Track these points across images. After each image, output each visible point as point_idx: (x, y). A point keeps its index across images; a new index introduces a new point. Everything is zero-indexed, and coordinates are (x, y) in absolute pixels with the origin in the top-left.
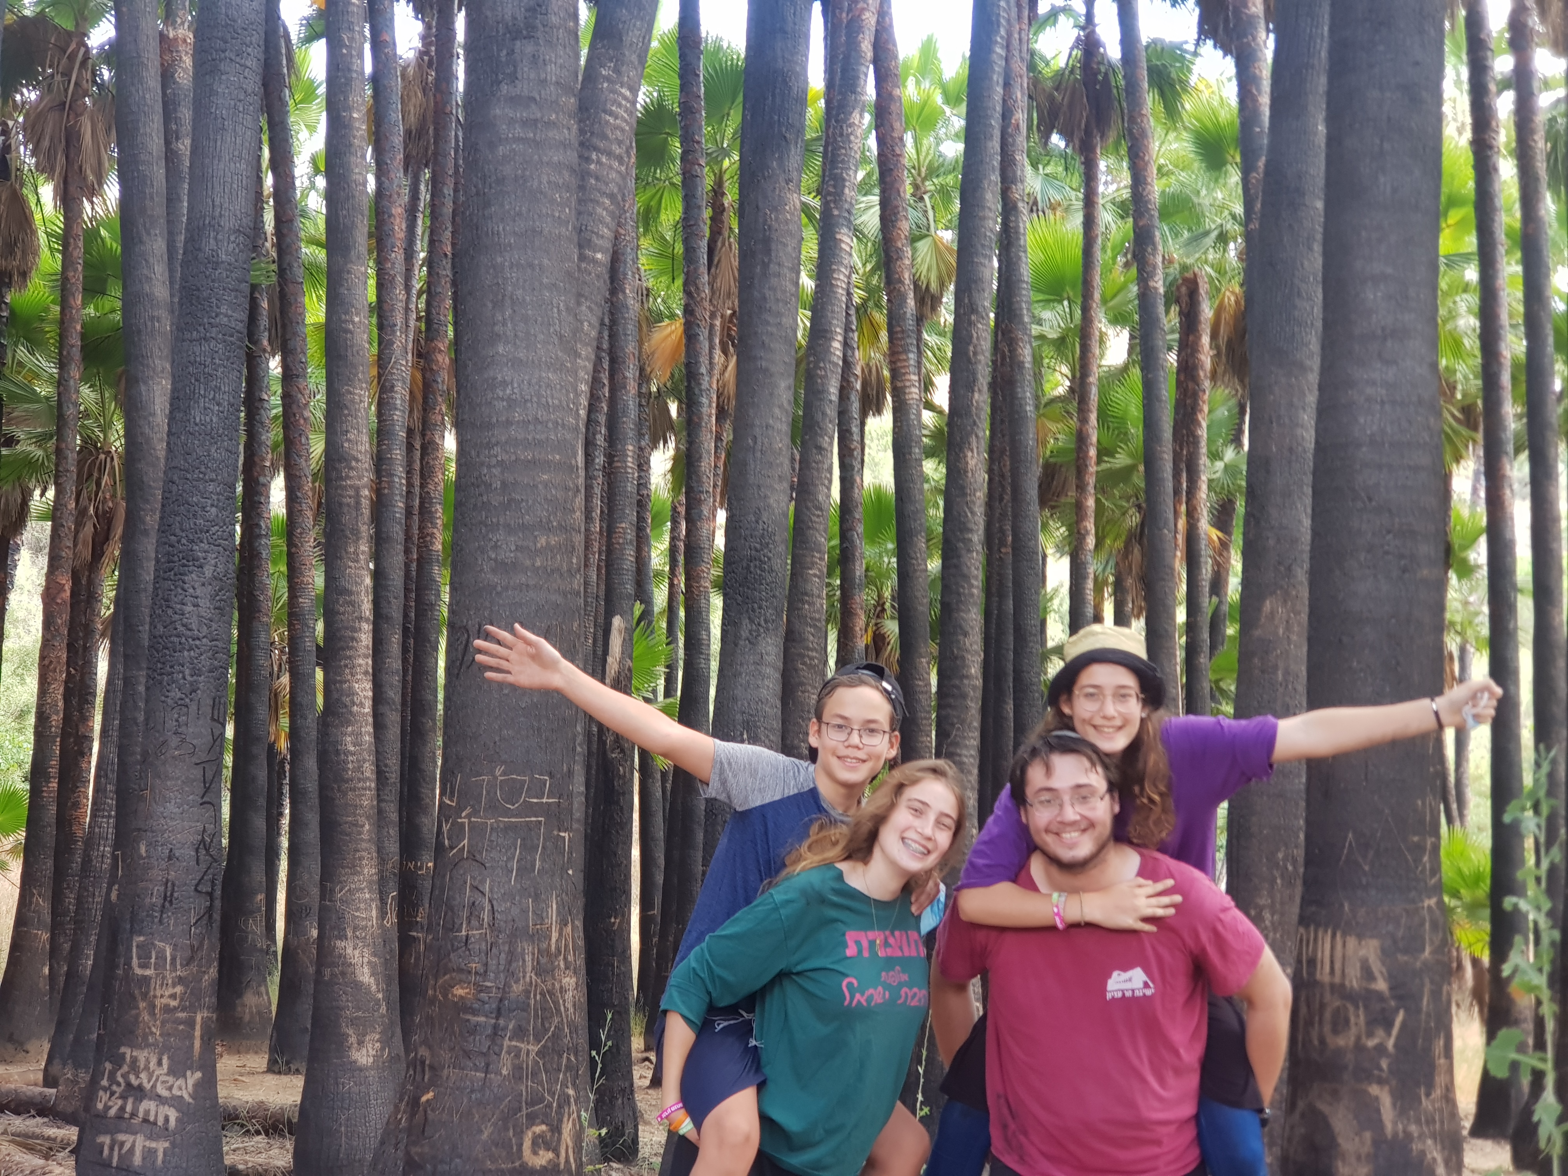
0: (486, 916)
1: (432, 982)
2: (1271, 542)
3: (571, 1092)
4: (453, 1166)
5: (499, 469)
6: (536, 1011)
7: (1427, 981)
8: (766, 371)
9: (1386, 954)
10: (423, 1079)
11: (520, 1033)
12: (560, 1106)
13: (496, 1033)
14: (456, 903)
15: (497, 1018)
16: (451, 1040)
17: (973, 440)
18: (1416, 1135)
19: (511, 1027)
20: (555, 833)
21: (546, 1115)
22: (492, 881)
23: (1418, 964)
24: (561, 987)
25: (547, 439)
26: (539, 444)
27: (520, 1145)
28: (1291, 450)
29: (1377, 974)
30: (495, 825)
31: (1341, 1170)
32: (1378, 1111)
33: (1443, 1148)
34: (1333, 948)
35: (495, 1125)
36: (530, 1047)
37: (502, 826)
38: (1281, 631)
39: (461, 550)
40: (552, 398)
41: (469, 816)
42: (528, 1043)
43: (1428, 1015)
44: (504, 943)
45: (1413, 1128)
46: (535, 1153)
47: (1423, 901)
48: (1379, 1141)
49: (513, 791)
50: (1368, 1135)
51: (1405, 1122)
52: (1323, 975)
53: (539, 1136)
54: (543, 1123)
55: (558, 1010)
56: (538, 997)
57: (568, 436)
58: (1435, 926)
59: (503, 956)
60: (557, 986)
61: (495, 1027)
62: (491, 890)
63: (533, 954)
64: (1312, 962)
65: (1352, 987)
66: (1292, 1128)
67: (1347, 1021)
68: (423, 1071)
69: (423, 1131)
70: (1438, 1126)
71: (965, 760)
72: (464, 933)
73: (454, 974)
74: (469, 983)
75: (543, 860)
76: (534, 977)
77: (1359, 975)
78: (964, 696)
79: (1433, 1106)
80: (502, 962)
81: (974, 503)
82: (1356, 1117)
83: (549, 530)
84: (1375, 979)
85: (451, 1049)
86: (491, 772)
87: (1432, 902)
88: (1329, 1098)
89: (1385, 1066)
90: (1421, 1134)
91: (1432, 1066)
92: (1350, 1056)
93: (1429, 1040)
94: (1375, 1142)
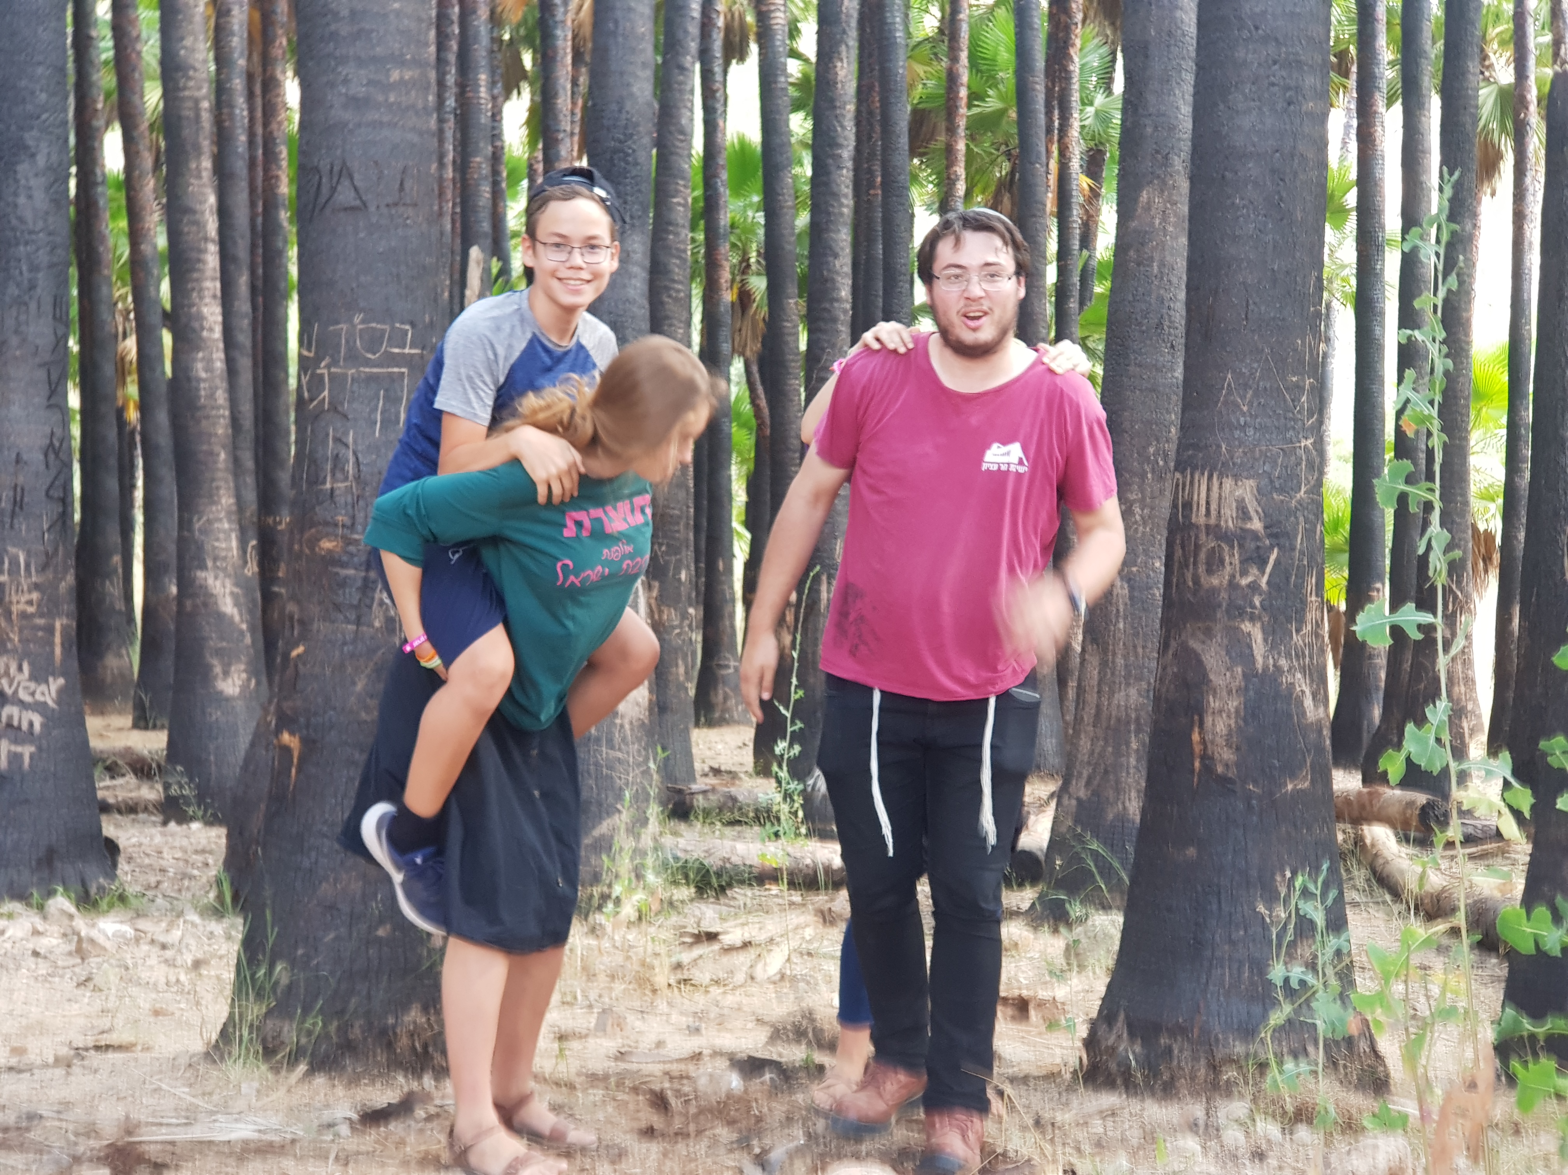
0: (350, 468)
1: (297, 537)
2: (1149, 130)
4: (326, 717)
7: (1301, 519)
9: (1261, 492)
10: (293, 633)
13: (366, 585)
14: (319, 455)
15: (367, 570)
16: (319, 594)
17: (843, 49)
18: (1285, 669)
22: (355, 433)
23: (1294, 503)
28: (1170, 34)
29: (1253, 514)
30: (356, 376)
31: (1212, 704)
32: (1250, 647)
33: (1312, 681)
34: (1209, 490)
35: (368, 676)
37: (363, 376)
38: (1157, 221)
39: (312, 88)
41: (328, 367)
43: (1302, 553)
45: (1283, 662)
47: (1300, 442)
48: (1250, 674)
49: (374, 341)
50: (1239, 670)
51: (1276, 656)
52: (1199, 518)
58: (1311, 466)
61: (366, 579)
62: (355, 442)
64: (1188, 505)
65: (1227, 527)
66: (1164, 668)
67: (1222, 561)
68: (292, 627)
69: (295, 686)
70: (1307, 659)
72: (328, 486)
73: (320, 527)
74: (337, 536)
77: (1234, 515)
78: (835, 320)
79: (1303, 641)
82: (1228, 653)
83: (401, 63)
84: (1250, 519)
85: (320, 603)
86: (350, 321)
87: (1309, 442)
88: (1201, 636)
89: (1257, 603)
90: (1290, 668)
91: (1304, 602)
92: (1224, 595)
93: (1301, 577)
94: (1246, 676)
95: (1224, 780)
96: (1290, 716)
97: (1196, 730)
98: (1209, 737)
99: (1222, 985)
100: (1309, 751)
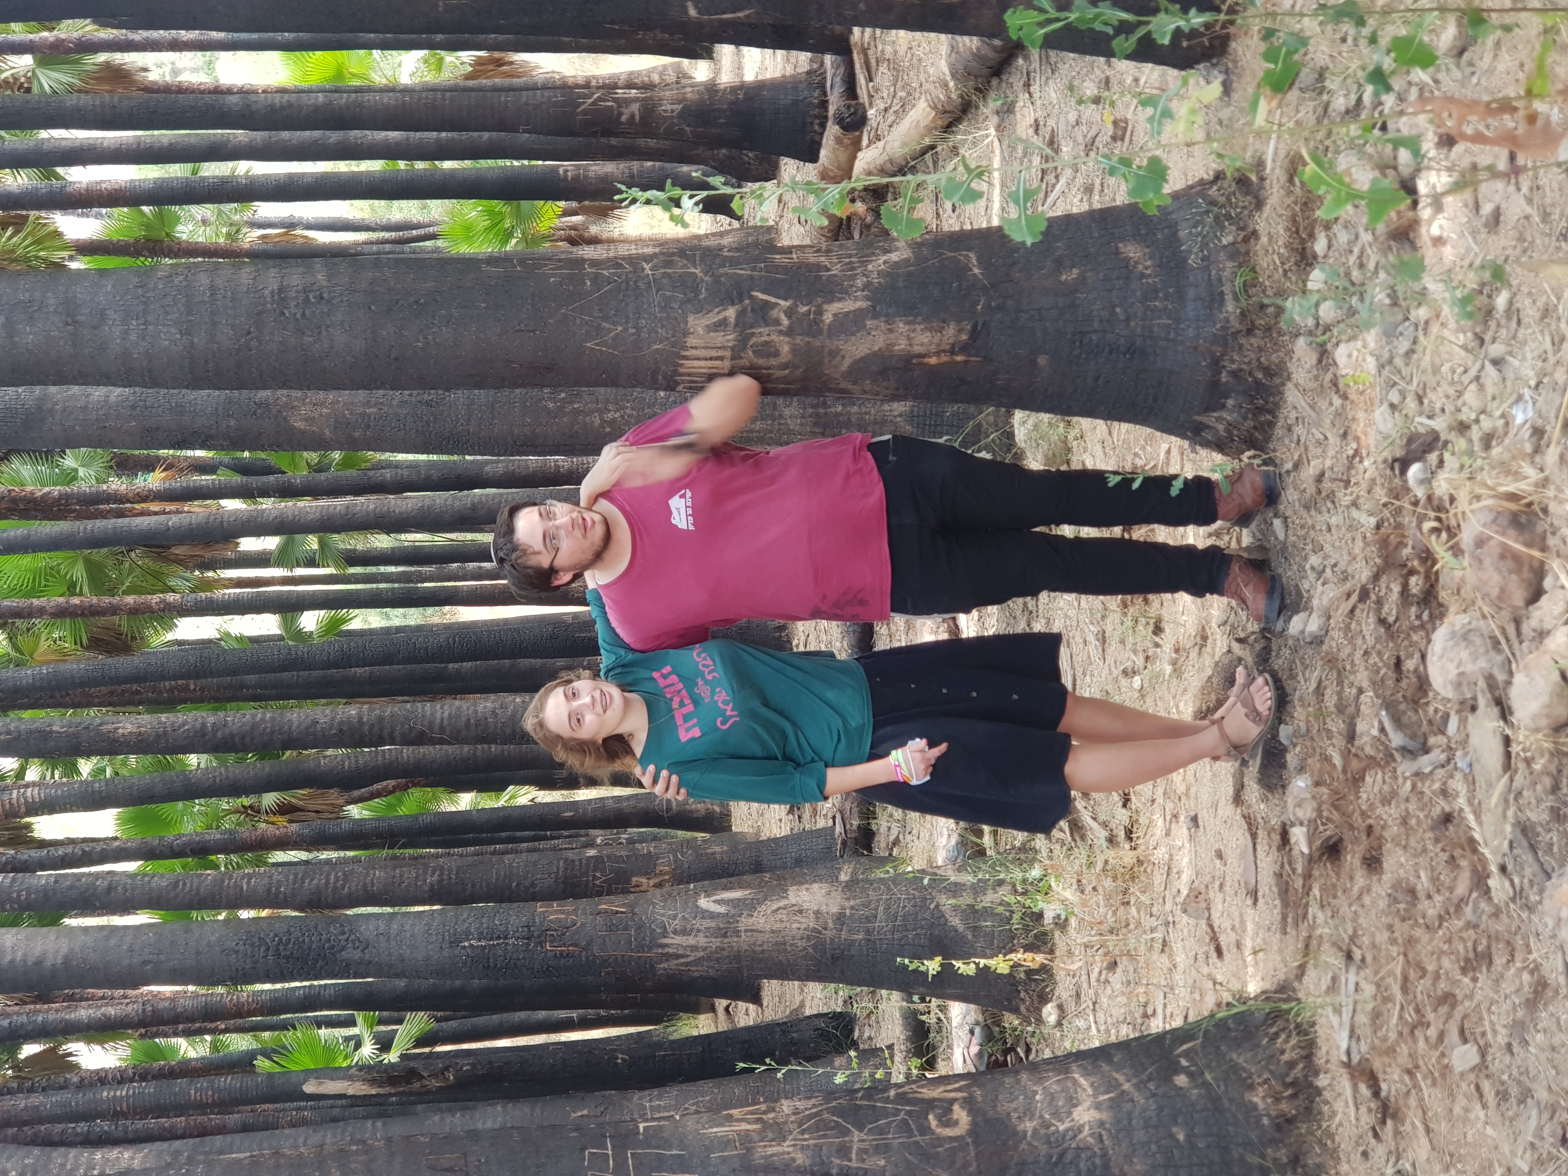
2: (232, 423)
3: (893, 1092)
6: (820, 1137)
7: (722, 271)
8: (66, 957)
9: (699, 310)
11: (843, 1151)
12: (909, 1102)
17: (104, 728)
18: (865, 280)
20: (640, 1136)
21: (919, 1116)
23: (707, 279)
24: (793, 1114)
27: (951, 1139)
28: (134, 407)
29: (721, 316)
31: (903, 346)
32: (847, 314)
33: (873, 254)
34: (698, 359)
35: (933, 1167)
36: (856, 1139)
38: (325, 410)
42: (851, 1141)
43: (754, 269)
45: (860, 282)
46: (956, 1123)
47: (647, 275)
48: (874, 313)
50: (869, 323)
51: (854, 289)
52: (722, 367)
53: (939, 1121)
54: (926, 1118)
55: (817, 1114)
56: (806, 1136)
58: (668, 264)
60: (793, 1118)
63: (765, 1146)
65: (733, 340)
66: (866, 392)
67: (766, 343)
70: (853, 259)
71: (446, 714)
75: (671, 1147)
76: (787, 1143)
77: (722, 334)
78: (381, 719)
79: (837, 264)
81: (173, 723)
82: (853, 334)
84: (725, 319)
87: (645, 266)
88: (839, 358)
89: (805, 309)
90: (864, 275)
91: (800, 265)
93: (776, 268)
94: (874, 317)
95: (974, 333)
96: (910, 274)
97: (926, 360)
98: (933, 348)
99: (1168, 326)
100: (940, 254)
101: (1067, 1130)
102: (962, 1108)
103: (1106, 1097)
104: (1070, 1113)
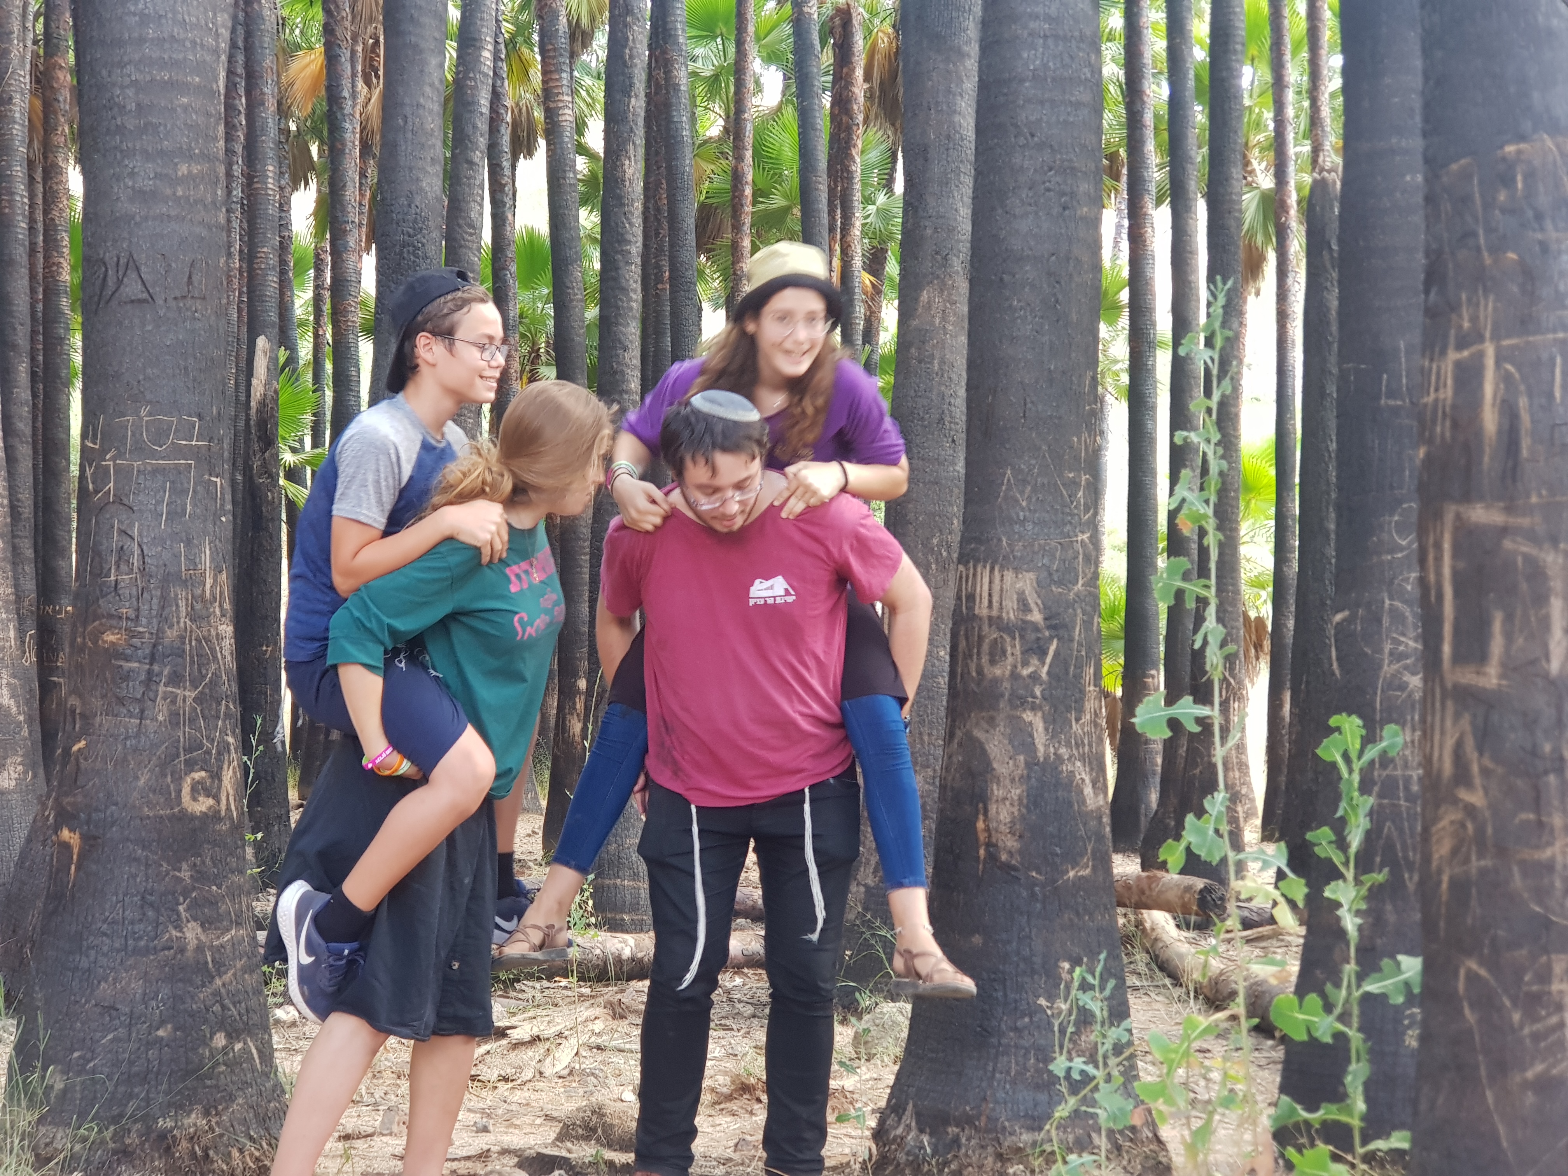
0: (136, 561)
1: (80, 630)
2: (929, 231)
3: (231, 740)
4: (108, 813)
5: (133, 90)
6: (192, 657)
7: (1079, 611)
8: (415, 47)
9: (1041, 586)
10: (74, 728)
11: (176, 679)
12: (219, 753)
13: (150, 679)
14: (104, 547)
15: (151, 664)
16: (102, 687)
17: (630, 149)
18: (1066, 757)
19: (166, 672)
20: (206, 477)
21: (205, 761)
22: (140, 525)
23: (1072, 595)
24: (217, 634)
25: (185, 58)
26: (176, 64)
27: (179, 792)
28: (948, 137)
29: (1033, 606)
30: (142, 468)
31: (996, 792)
32: (1031, 736)
33: (1092, 769)
34: (991, 582)
35: (152, 771)
36: (187, 693)
37: (149, 468)
38: (937, 321)
39: (95, 177)
40: (189, 15)
41: (114, 459)
42: (185, 689)
43: (1080, 644)
44: (156, 588)
45: (1063, 751)
46: (195, 799)
47: (1077, 536)
48: (1032, 763)
49: (161, 434)
50: (1021, 758)
51: (1057, 745)
52: (982, 609)
53: (198, 782)
54: (202, 769)
55: (215, 657)
56: (194, 643)
57: (208, 58)
58: (1087, 559)
59: (155, 601)
60: (213, 633)
61: (149, 672)
62: (140, 535)
63: (187, 599)
64: (971, 597)
65: (1009, 619)
66: (950, 757)
67: (1004, 652)
68: (74, 721)
69: (76, 781)
70: (1087, 748)
72: (113, 578)
73: (104, 620)
74: (121, 628)
75: (194, 505)
76: (188, 622)
77: (1015, 607)
79: (1083, 730)
80: (155, 607)
81: (632, 213)
82: (1011, 742)
83: (190, 158)
84: (1030, 611)
85: (103, 697)
86: (137, 413)
87: (1086, 537)
88: (985, 726)
89: (1038, 693)
90: (1071, 757)
91: (1082, 692)
92: (1006, 685)
93: (1079, 667)
94: (1028, 765)
95: (1007, 867)
96: (1070, 804)
97: (981, 817)
98: (993, 825)
99: (1008, 1073)
100: (1089, 839)
101: (178, 914)
102: (211, 807)
103: (209, 959)
104: (195, 920)
